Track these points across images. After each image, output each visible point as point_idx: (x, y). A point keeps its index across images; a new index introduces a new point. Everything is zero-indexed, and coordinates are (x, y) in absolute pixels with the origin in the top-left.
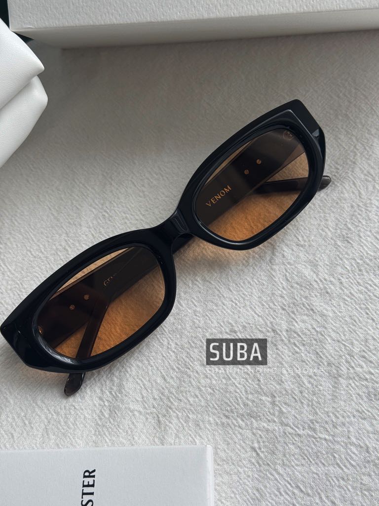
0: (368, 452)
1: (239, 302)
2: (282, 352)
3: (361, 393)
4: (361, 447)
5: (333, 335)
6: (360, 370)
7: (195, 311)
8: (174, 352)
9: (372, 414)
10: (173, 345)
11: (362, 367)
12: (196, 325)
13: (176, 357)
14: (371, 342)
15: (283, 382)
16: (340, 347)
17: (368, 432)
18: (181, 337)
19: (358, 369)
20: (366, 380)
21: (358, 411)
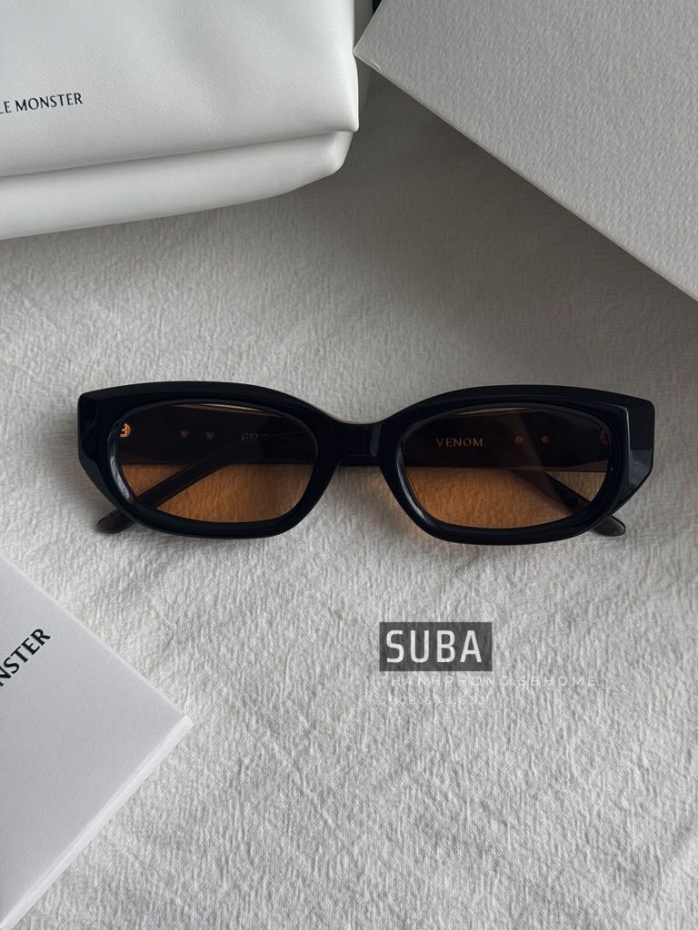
0: (358, 877)
1: (377, 586)
2: (370, 685)
3: (413, 808)
4: (356, 866)
5: (447, 717)
6: (438, 783)
7: (317, 554)
8: (253, 580)
9: (403, 842)
10: (259, 572)
11: (442, 782)
12: (304, 571)
13: (250, 589)
14: (481, 763)
15: (339, 720)
16: (440, 737)
17: (380, 857)
18: (276, 570)
19: (436, 781)
20: (434, 800)
21: (391, 825)
